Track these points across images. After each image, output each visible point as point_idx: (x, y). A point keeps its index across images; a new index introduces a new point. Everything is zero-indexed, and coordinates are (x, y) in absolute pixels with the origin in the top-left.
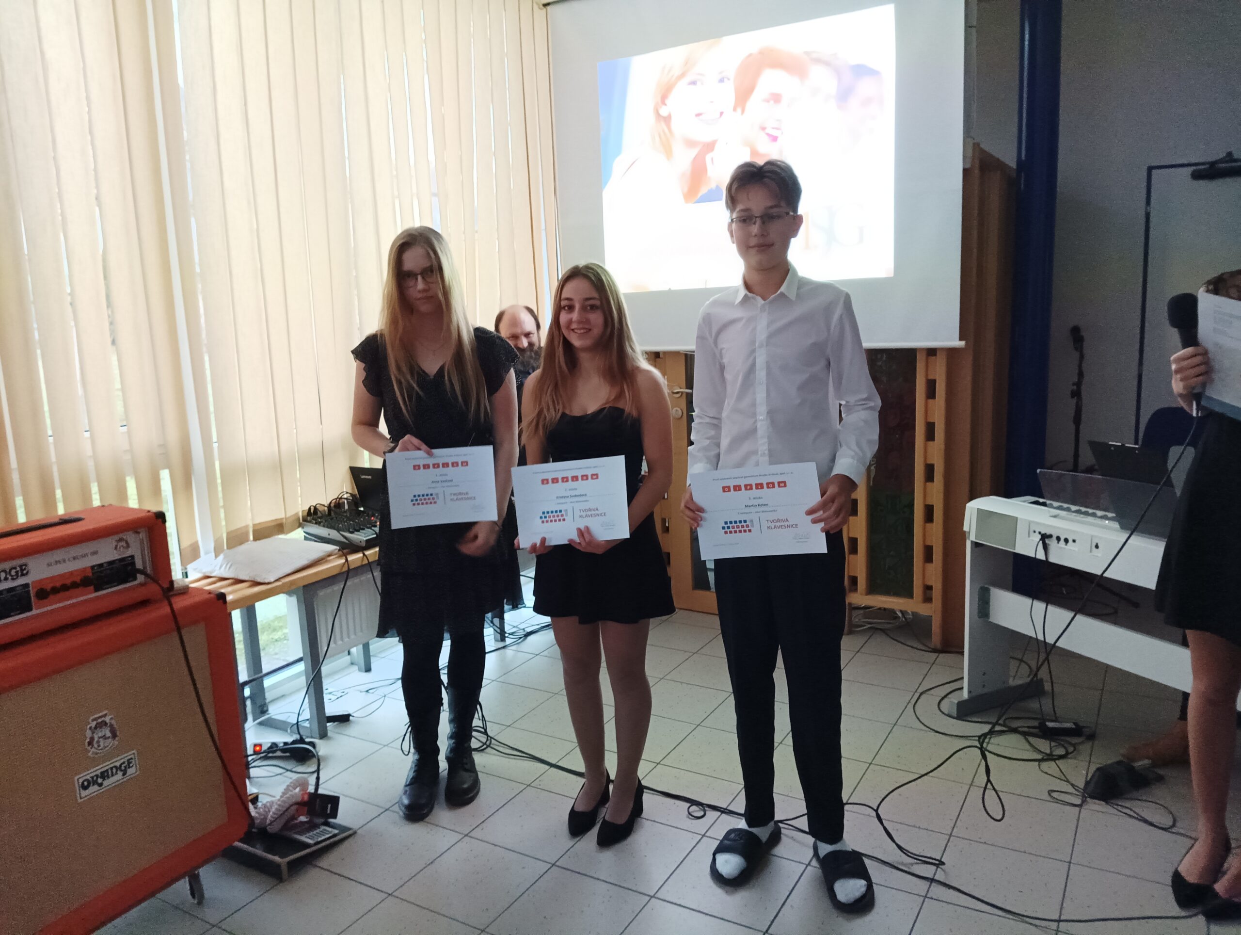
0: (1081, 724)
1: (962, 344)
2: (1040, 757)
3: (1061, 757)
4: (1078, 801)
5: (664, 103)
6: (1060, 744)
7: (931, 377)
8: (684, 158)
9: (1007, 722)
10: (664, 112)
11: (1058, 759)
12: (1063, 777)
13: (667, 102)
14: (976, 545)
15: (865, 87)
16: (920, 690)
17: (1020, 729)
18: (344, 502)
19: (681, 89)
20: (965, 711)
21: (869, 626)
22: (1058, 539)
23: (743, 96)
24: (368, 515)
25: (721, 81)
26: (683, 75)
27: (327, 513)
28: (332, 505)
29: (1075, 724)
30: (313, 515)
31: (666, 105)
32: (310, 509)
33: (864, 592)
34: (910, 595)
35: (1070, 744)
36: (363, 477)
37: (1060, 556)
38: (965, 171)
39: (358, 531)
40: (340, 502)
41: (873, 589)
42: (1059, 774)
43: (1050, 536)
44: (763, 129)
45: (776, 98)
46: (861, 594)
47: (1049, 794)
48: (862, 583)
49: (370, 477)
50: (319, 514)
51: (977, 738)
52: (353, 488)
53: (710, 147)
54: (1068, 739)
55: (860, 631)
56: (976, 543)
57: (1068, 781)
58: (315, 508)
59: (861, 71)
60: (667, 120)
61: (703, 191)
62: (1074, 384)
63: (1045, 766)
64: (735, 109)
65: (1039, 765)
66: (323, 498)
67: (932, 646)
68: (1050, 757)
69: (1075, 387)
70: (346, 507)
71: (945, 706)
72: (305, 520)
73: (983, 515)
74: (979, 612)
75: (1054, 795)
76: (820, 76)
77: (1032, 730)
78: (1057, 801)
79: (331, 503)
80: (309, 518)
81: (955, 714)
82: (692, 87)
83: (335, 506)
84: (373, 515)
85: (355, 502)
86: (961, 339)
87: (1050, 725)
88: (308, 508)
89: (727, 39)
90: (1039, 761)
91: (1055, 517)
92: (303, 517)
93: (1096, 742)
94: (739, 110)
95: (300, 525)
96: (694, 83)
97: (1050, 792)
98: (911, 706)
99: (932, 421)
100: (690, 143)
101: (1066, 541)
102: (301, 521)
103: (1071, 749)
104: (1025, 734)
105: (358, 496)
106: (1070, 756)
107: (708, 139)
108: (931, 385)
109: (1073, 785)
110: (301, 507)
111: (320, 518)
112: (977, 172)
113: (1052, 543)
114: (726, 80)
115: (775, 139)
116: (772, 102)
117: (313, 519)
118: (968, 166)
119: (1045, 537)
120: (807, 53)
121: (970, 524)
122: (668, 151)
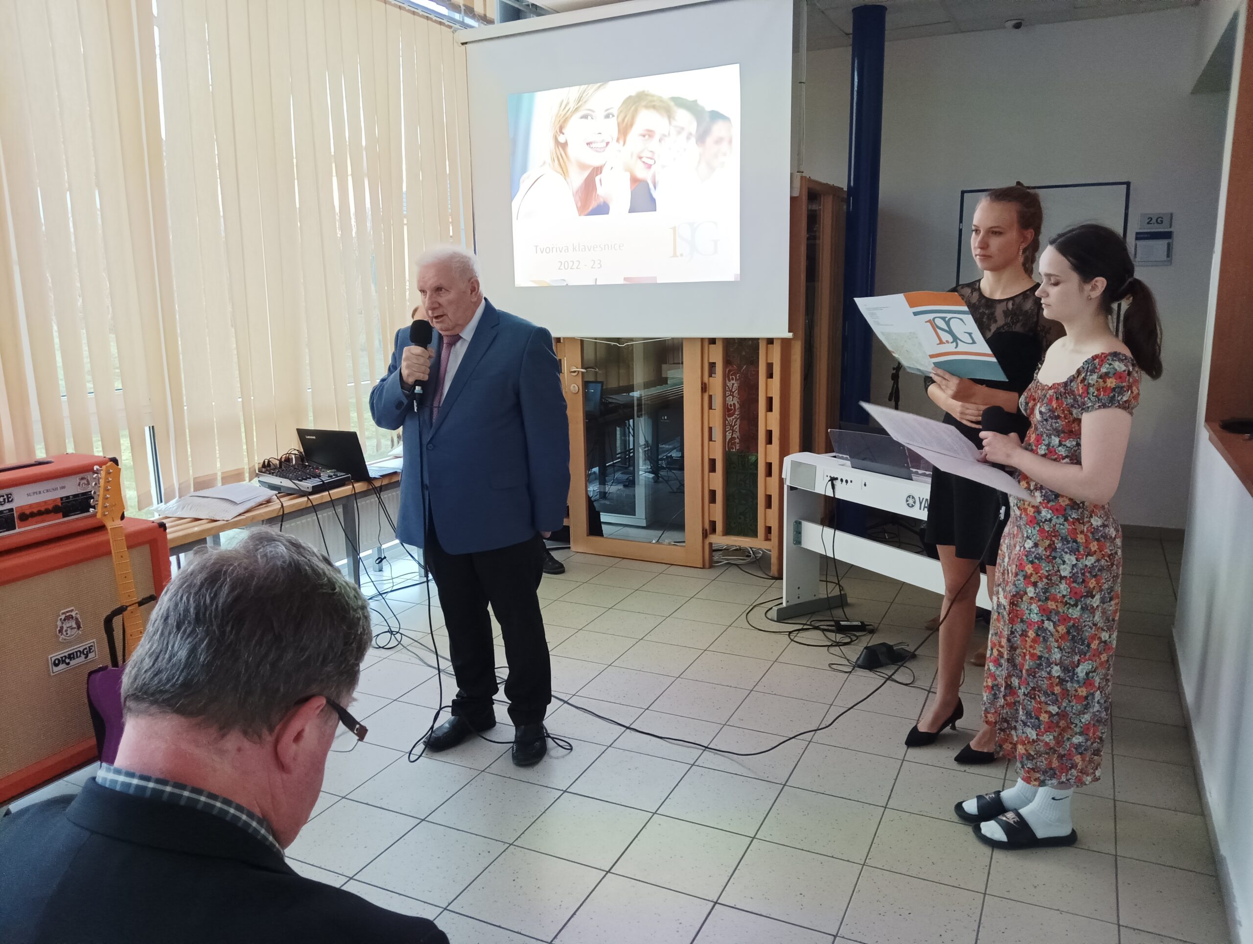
0: (866, 623)
1: (790, 335)
2: (829, 644)
3: (845, 644)
4: (850, 670)
5: (561, 132)
6: (847, 636)
7: (769, 361)
8: (578, 179)
9: (812, 623)
10: (562, 139)
11: (841, 645)
12: (843, 656)
13: (564, 131)
14: (792, 488)
15: (719, 129)
16: (754, 605)
17: (822, 627)
18: (292, 458)
19: (574, 122)
20: (784, 616)
21: (727, 562)
22: (842, 480)
23: (624, 131)
24: (313, 468)
25: (607, 116)
26: (577, 109)
27: (278, 466)
28: (283, 460)
29: (861, 622)
30: (267, 467)
31: (563, 134)
32: (264, 462)
33: (721, 533)
34: (755, 534)
35: (855, 635)
36: (308, 437)
37: (843, 493)
38: (793, 199)
39: (306, 479)
40: (290, 457)
41: (727, 532)
42: (841, 654)
43: (837, 479)
44: (640, 158)
45: (649, 134)
46: (719, 535)
47: (830, 666)
48: (719, 527)
49: (314, 437)
50: (272, 467)
51: (788, 633)
52: (299, 447)
53: (598, 170)
54: (855, 633)
55: (718, 566)
56: (791, 487)
57: (846, 658)
58: (269, 462)
59: (716, 116)
60: (564, 145)
61: (593, 205)
62: (894, 369)
63: (832, 650)
64: (618, 140)
65: (828, 650)
66: (275, 454)
67: (771, 574)
68: (838, 644)
69: (894, 371)
70: (294, 463)
71: (769, 615)
72: (260, 471)
73: (795, 465)
74: (794, 541)
75: (833, 666)
76: (683, 117)
77: (830, 628)
78: (835, 670)
79: (281, 458)
80: (264, 470)
81: (776, 620)
82: (583, 120)
83: (285, 461)
84: (318, 468)
85: (301, 458)
86: (789, 332)
87: (842, 623)
88: (262, 462)
89: (611, 84)
90: (829, 646)
91: (843, 465)
92: (259, 469)
93: (875, 635)
94: (621, 142)
95: (257, 476)
96: (585, 117)
97: (830, 665)
98: (745, 614)
99: (770, 396)
100: (582, 166)
101: (847, 481)
102: (257, 472)
103: (854, 638)
104: (823, 630)
105: (303, 453)
106: (853, 643)
107: (597, 164)
108: (770, 366)
109: (848, 660)
110: (258, 461)
111: (274, 469)
112: (805, 198)
113: (837, 483)
114: (611, 116)
115: (649, 166)
116: (647, 137)
117: (267, 470)
118: (796, 194)
119: (833, 479)
120: (674, 99)
121: (786, 473)
122: (564, 172)
